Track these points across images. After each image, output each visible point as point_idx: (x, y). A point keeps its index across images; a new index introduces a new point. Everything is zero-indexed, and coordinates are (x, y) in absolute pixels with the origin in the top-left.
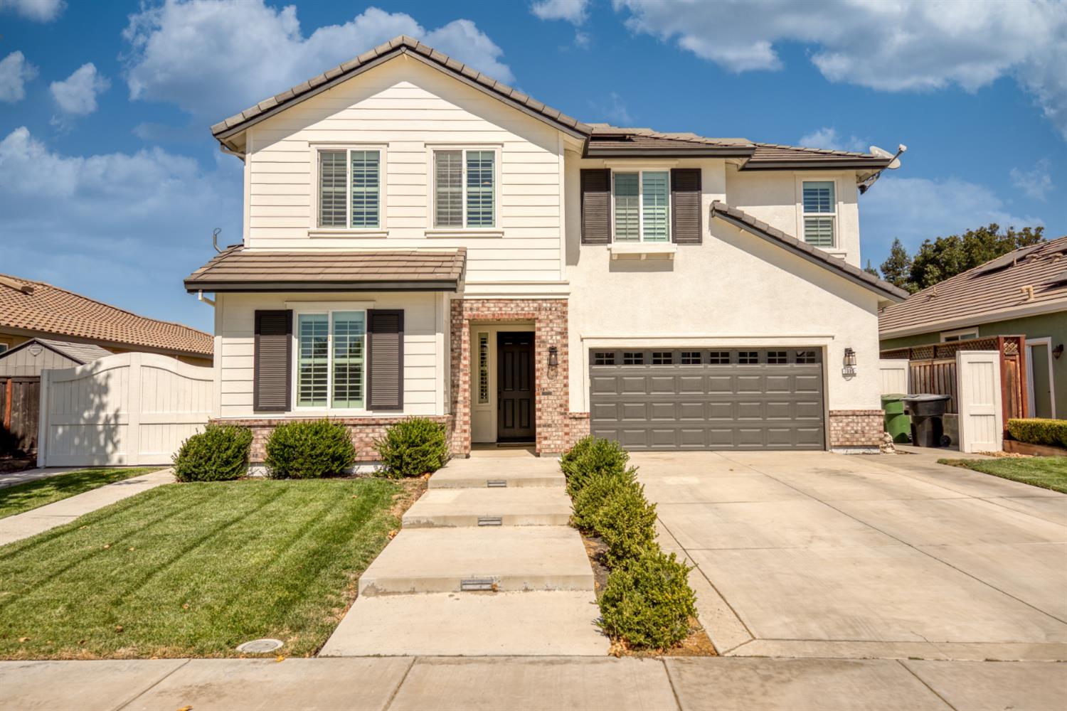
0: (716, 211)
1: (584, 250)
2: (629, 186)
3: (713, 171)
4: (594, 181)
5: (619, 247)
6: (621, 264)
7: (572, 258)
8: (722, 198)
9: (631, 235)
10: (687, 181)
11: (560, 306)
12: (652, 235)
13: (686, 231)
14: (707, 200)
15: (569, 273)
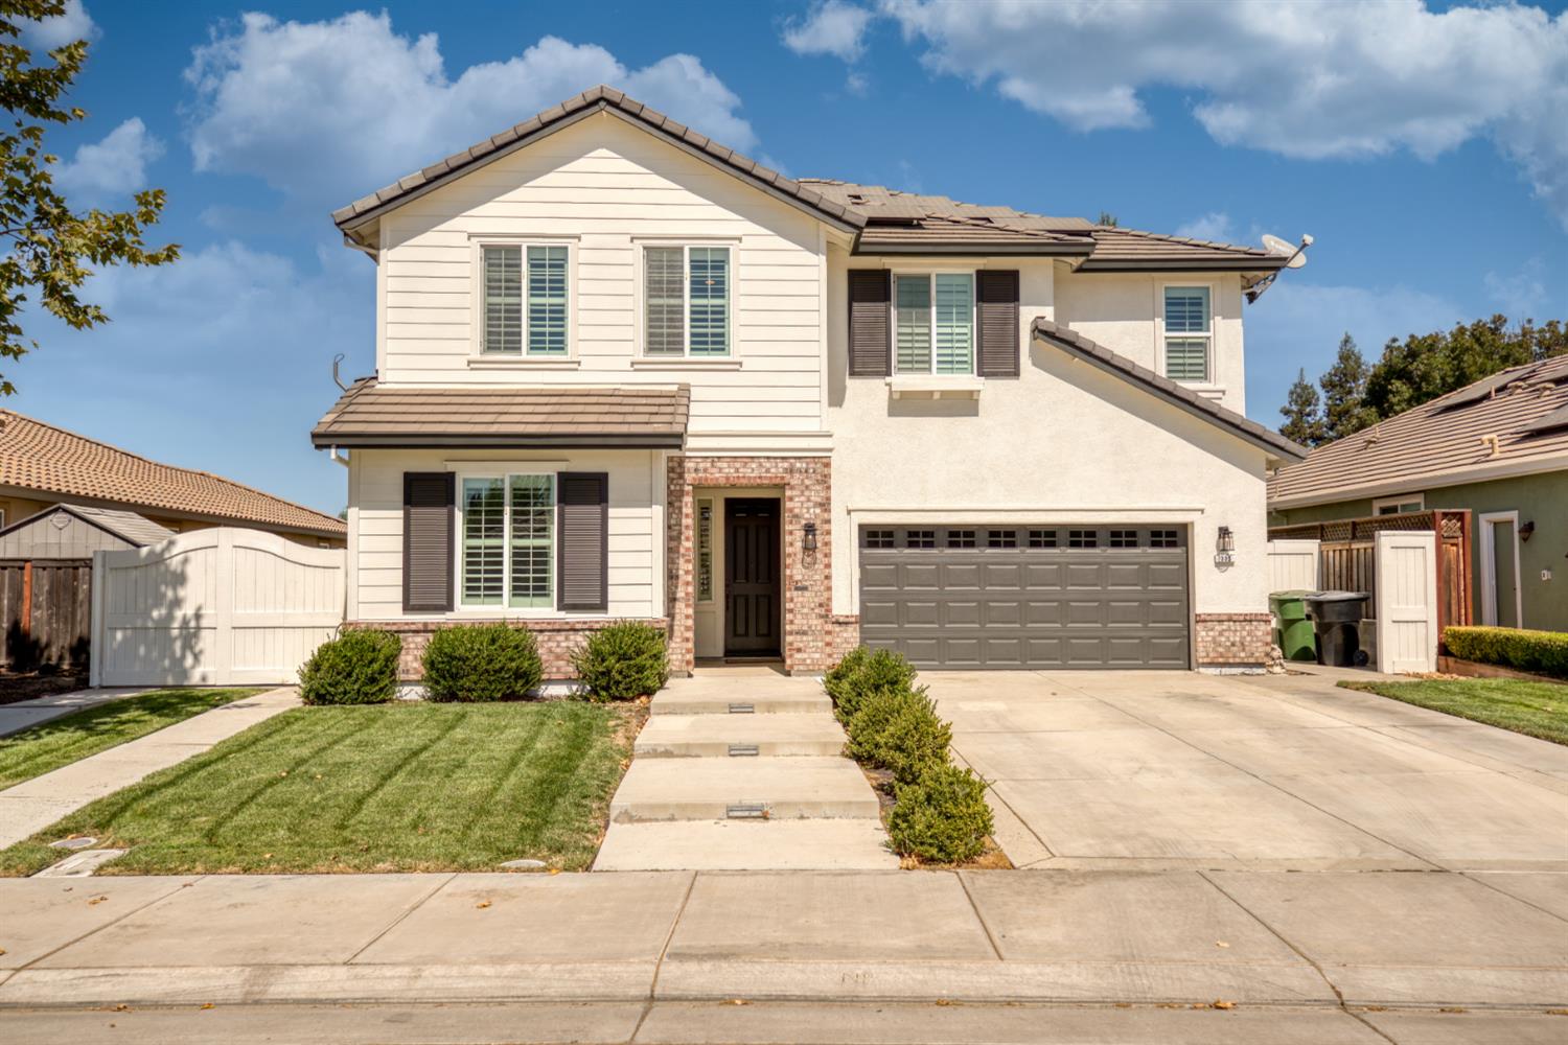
0: (1041, 332)
1: (854, 386)
2: (917, 294)
3: (1036, 274)
4: (867, 287)
5: (903, 381)
6: (904, 405)
7: (836, 397)
8: (1048, 313)
9: (920, 363)
10: (998, 288)
11: (819, 468)
12: (949, 364)
13: (998, 359)
14: (1028, 314)
15: (831, 418)
